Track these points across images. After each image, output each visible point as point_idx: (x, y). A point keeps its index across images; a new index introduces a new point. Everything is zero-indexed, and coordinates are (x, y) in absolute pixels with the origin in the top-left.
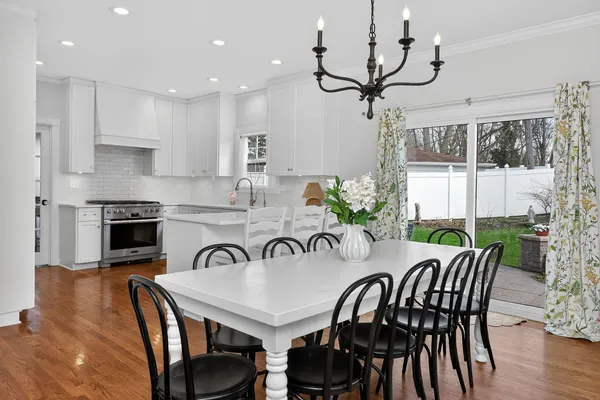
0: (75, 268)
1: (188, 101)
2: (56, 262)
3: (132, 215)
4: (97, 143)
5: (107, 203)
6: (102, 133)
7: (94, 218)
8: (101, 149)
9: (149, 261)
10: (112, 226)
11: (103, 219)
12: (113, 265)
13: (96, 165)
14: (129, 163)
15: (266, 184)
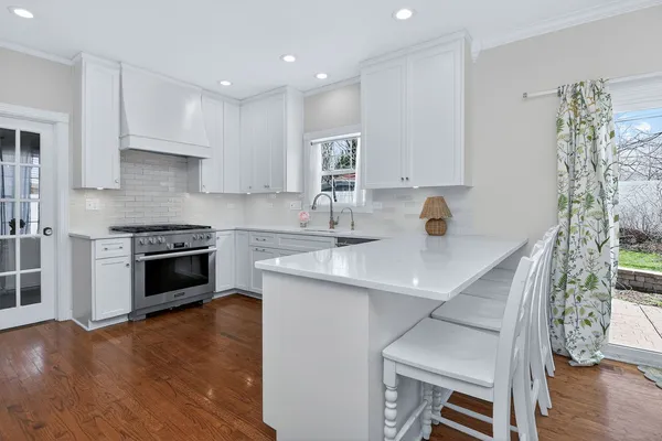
0: (91, 327)
1: (242, 103)
2: (66, 314)
3: (175, 246)
4: (125, 146)
5: (139, 230)
6: (131, 133)
7: (120, 252)
8: (129, 155)
9: (198, 304)
10: (148, 263)
11: (134, 254)
12: (149, 316)
13: (121, 179)
14: (168, 177)
15: (355, 201)
